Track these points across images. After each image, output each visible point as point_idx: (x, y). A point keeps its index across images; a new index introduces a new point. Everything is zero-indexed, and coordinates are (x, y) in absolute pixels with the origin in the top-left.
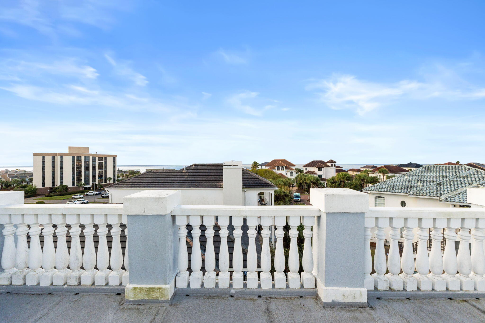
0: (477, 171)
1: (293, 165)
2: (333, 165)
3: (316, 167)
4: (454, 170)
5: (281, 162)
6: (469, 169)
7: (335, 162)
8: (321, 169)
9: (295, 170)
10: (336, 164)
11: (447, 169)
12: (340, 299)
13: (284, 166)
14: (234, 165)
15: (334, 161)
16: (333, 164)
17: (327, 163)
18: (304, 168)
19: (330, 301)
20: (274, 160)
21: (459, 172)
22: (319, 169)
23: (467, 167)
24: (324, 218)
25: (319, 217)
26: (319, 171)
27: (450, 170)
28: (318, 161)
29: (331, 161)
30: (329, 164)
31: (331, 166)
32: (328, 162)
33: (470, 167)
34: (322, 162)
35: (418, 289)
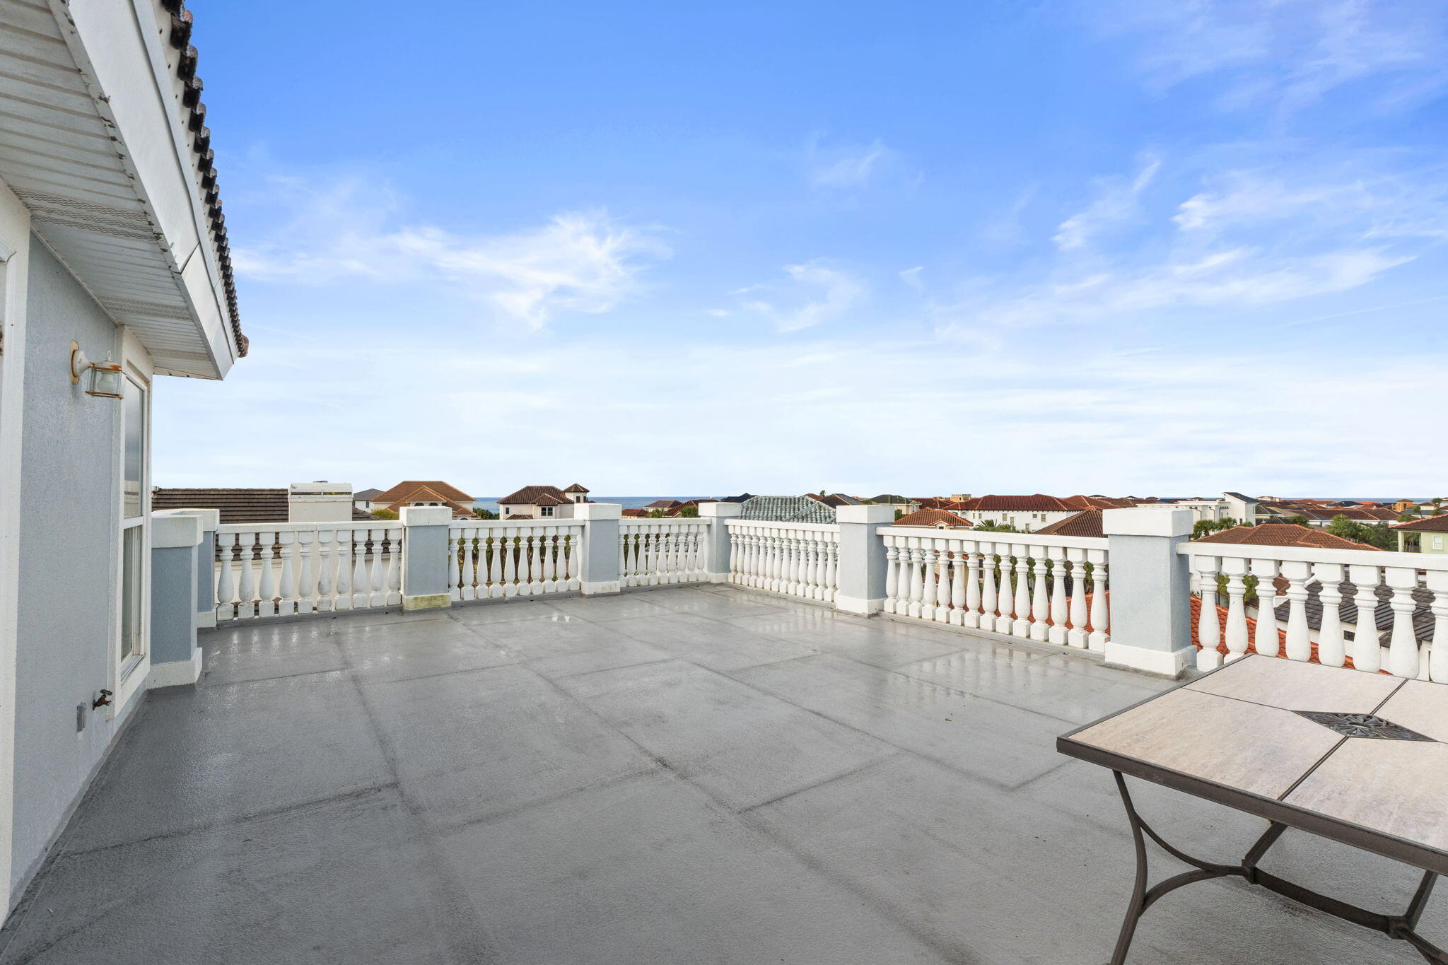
0: (820, 507)
1: (467, 499)
2: (582, 499)
3: (535, 503)
4: (792, 505)
5: (428, 490)
6: (812, 503)
7: (587, 491)
8: (550, 510)
9: (475, 514)
10: (588, 495)
11: (788, 503)
12: (600, 591)
13: (441, 500)
14: (325, 494)
15: (583, 488)
16: (581, 495)
17: (566, 494)
18: (502, 508)
19: (592, 593)
20: (405, 483)
21: (799, 509)
22: (544, 510)
23: (810, 499)
24: (588, 525)
25: (583, 527)
26: (543, 514)
27: (787, 506)
28: (541, 487)
29: (576, 489)
30: (571, 496)
31: (575, 501)
32: (568, 490)
33: (813, 500)
34: (552, 490)
35: (659, 583)
